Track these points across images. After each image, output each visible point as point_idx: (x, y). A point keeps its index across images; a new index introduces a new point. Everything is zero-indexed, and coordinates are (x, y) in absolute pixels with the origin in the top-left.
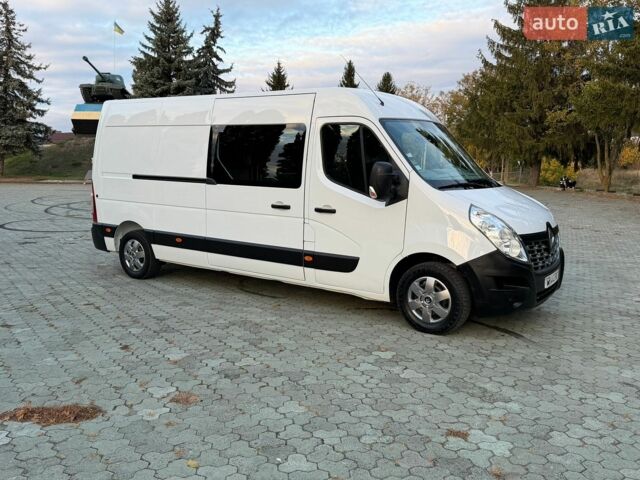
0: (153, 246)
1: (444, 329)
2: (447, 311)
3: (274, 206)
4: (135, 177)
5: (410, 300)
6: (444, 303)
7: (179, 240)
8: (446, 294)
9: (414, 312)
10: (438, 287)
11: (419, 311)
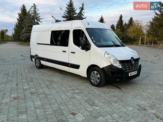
0: (41, 61)
1: (98, 85)
2: (99, 81)
3: (63, 51)
4: (38, 44)
5: (91, 77)
6: (98, 78)
7: (45, 59)
8: (99, 76)
9: (92, 80)
10: (97, 74)
11: (93, 80)
